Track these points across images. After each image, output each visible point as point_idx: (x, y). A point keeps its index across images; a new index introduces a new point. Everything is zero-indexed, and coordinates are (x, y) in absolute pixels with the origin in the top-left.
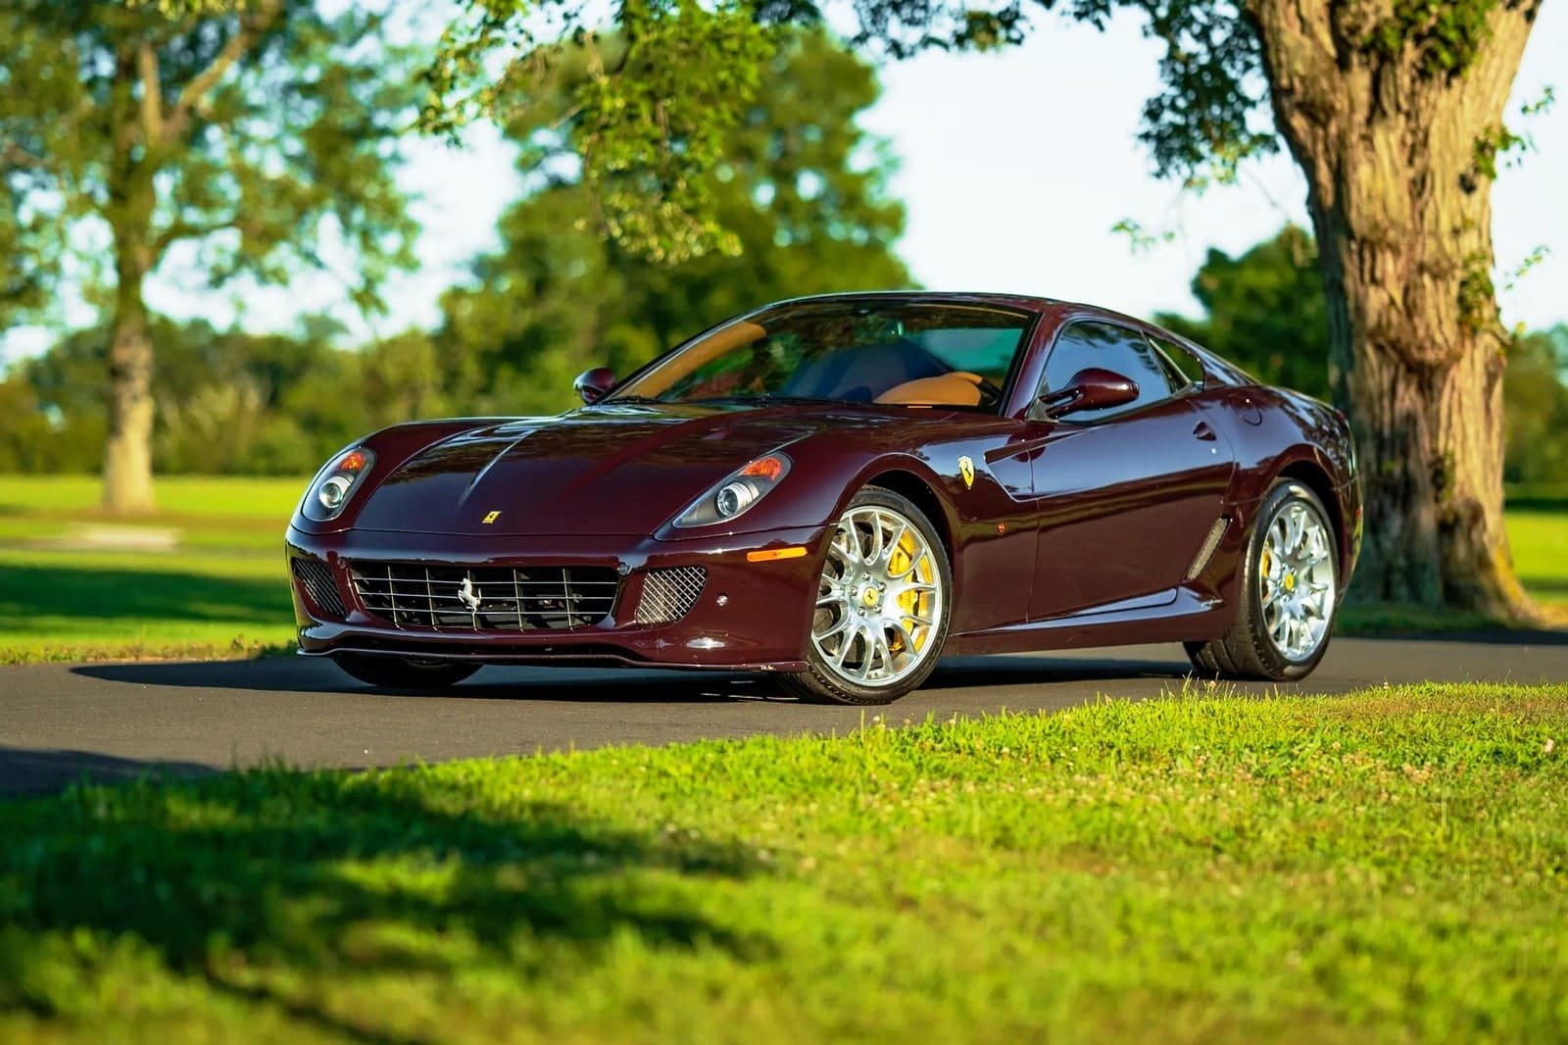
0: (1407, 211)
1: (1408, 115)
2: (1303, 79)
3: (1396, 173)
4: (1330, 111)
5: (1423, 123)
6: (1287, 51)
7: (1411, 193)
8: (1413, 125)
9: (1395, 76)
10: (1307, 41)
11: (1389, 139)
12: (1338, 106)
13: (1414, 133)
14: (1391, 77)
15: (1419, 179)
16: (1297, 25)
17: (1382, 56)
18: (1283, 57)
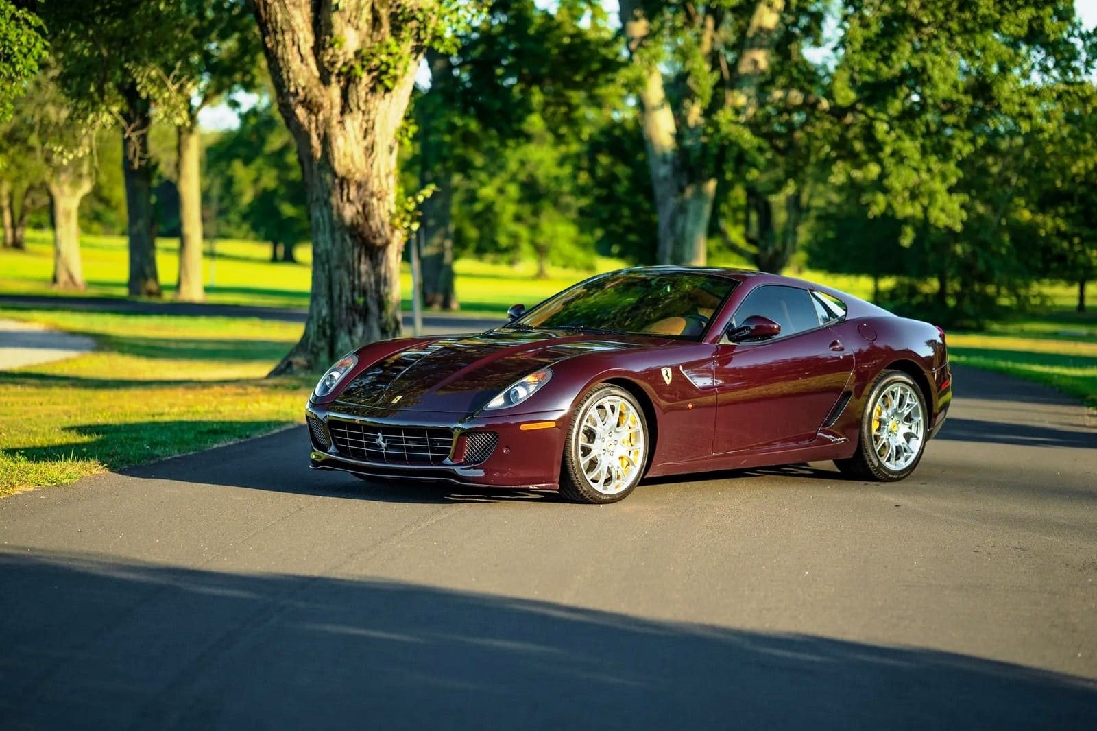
0: (364, 163)
1: (364, 112)
2: (304, 88)
3: (358, 143)
4: (320, 107)
5: (372, 116)
6: (293, 72)
7: (366, 155)
8: (366, 117)
9: (357, 92)
10: (304, 68)
11: (354, 123)
12: (325, 105)
13: (367, 121)
14: (354, 92)
15: (370, 147)
16: (299, 59)
17: (349, 79)
18: (291, 75)
